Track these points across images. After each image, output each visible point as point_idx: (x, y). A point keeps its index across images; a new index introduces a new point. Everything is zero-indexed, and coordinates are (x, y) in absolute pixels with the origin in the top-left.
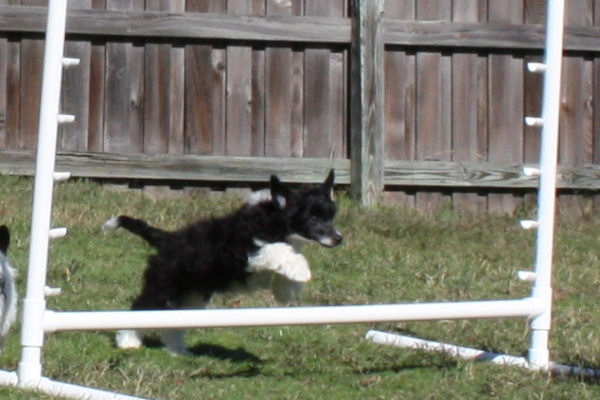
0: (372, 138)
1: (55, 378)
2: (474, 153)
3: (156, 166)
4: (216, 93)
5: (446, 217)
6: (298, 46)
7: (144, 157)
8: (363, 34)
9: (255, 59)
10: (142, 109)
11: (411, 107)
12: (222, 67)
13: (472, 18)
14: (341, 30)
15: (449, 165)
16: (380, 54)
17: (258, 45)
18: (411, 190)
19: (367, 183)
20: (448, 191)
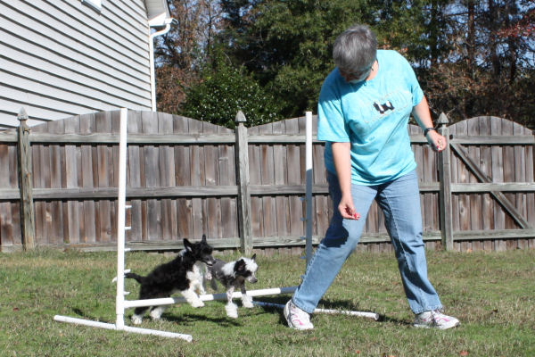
0: (247, 229)
1: (129, 325)
2: (286, 233)
3: (168, 245)
4: (189, 217)
5: (276, 257)
6: (218, 197)
7: (164, 242)
8: (242, 191)
9: (203, 203)
10: (162, 224)
11: (261, 218)
12: (190, 206)
13: (282, 183)
14: (233, 190)
15: (276, 238)
16: (249, 198)
17: (203, 197)
18: (263, 248)
19: (246, 246)
20: (277, 247)
